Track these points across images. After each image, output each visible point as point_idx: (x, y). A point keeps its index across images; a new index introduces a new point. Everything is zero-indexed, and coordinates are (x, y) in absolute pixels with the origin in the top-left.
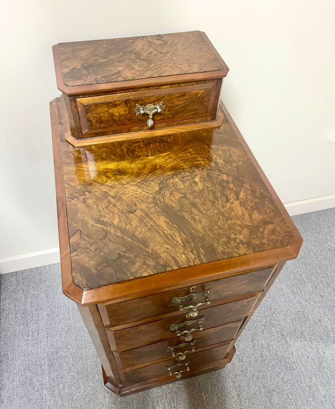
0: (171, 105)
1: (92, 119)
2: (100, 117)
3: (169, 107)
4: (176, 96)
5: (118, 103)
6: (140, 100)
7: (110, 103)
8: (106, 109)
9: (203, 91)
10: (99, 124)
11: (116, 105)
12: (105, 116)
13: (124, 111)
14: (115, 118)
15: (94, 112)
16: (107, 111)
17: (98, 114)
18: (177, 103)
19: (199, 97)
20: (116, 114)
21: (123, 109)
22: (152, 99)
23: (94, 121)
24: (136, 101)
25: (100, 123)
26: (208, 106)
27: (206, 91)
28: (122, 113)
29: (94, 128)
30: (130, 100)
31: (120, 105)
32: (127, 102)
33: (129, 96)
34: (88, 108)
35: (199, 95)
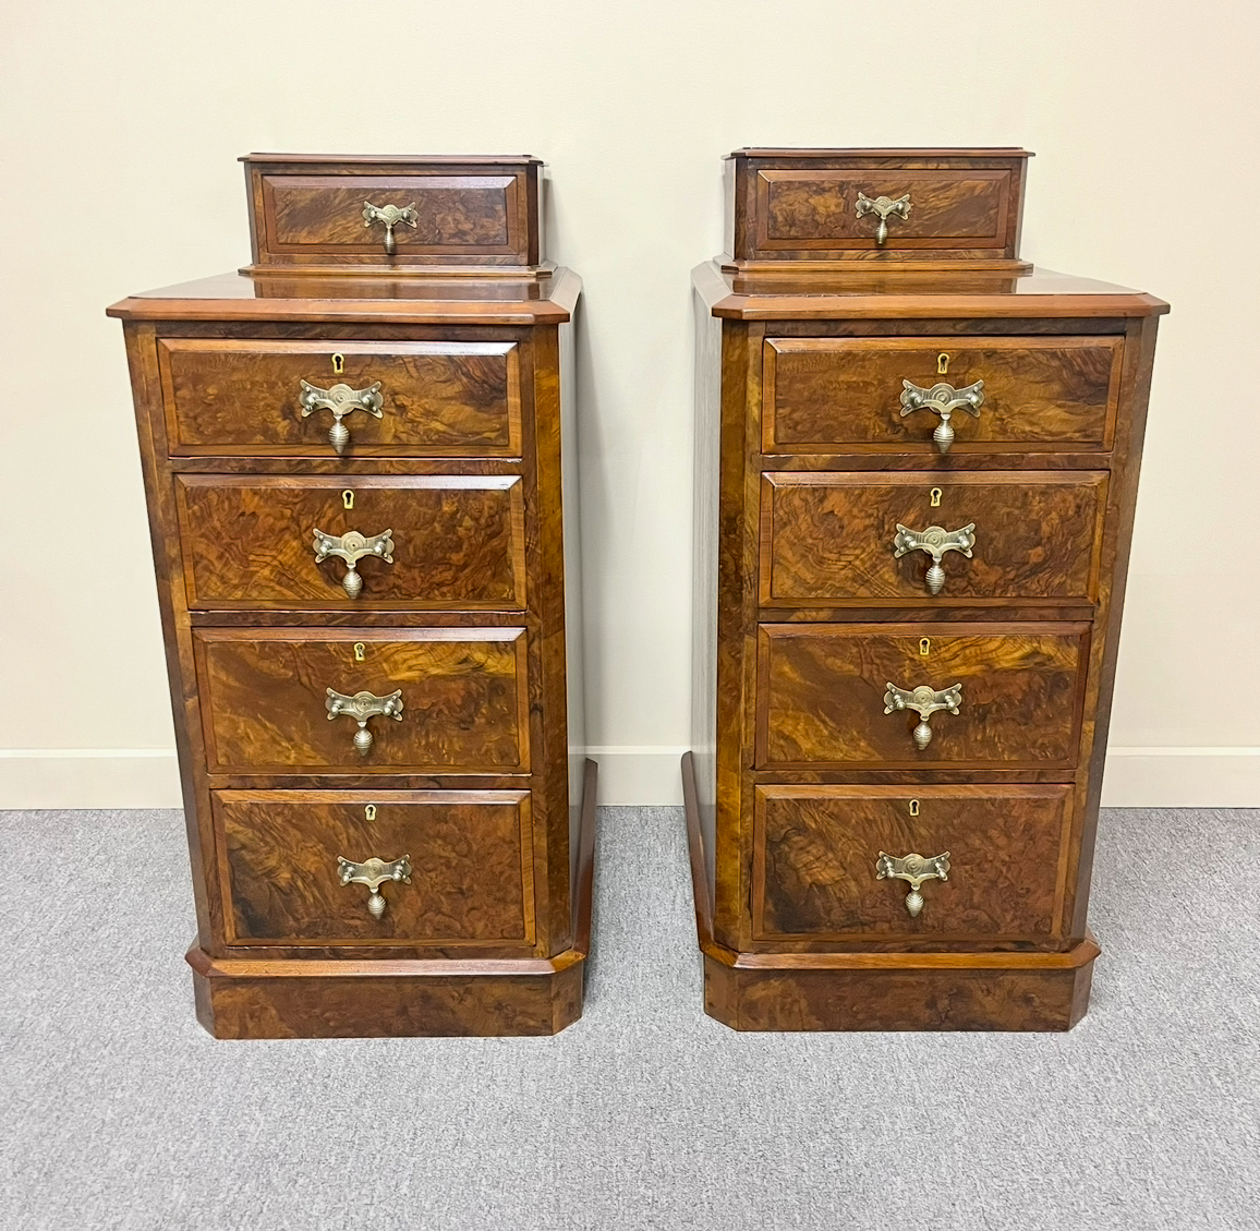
0: (923, 205)
1: (778, 213)
2: (793, 211)
3: (920, 209)
4: (933, 186)
5: (826, 185)
6: (867, 186)
7: (814, 183)
8: (805, 196)
9: (985, 184)
10: (788, 228)
11: (824, 190)
12: (801, 211)
13: (837, 206)
14: (817, 217)
15: (784, 200)
16: (807, 201)
17: (791, 205)
18: (933, 202)
19: (978, 196)
20: (821, 210)
21: (835, 201)
22: (889, 187)
23: (780, 219)
24: (860, 187)
25: (791, 227)
26: (997, 218)
27: (991, 184)
28: (833, 208)
29: (778, 235)
30: (849, 182)
31: (830, 190)
32: (842, 186)
33: (848, 176)
34: (774, 190)
35: (976, 193)
